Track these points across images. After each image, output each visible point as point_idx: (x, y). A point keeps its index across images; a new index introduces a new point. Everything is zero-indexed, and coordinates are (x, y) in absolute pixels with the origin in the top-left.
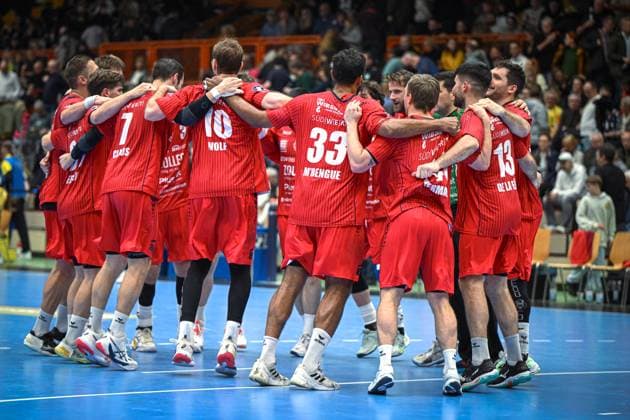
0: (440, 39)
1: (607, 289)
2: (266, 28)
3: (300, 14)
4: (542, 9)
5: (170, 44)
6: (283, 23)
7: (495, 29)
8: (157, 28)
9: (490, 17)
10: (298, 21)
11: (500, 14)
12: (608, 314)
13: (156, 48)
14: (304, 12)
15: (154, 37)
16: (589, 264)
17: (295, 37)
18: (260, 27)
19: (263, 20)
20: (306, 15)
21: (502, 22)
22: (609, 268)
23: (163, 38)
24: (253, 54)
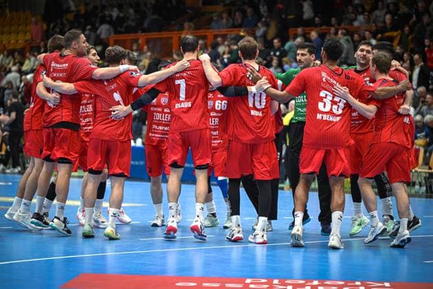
0: (321, 30)
1: (428, 185)
2: (213, 24)
3: (235, 15)
4: (385, 10)
5: (154, 35)
6: (224, 21)
7: (356, 24)
8: (146, 25)
9: (353, 15)
10: (233, 20)
11: (360, 14)
12: (428, 199)
13: (146, 37)
14: (237, 14)
15: (144, 31)
16: (417, 169)
17: (232, 29)
18: (209, 24)
19: (211, 20)
20: (238, 15)
21: (361, 18)
22: (430, 171)
23: (149, 31)
24: (206, 41)
